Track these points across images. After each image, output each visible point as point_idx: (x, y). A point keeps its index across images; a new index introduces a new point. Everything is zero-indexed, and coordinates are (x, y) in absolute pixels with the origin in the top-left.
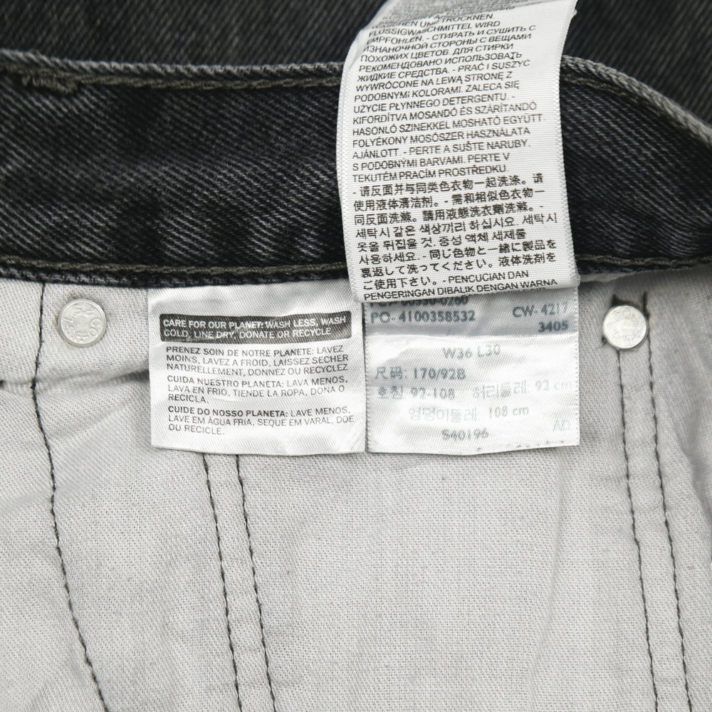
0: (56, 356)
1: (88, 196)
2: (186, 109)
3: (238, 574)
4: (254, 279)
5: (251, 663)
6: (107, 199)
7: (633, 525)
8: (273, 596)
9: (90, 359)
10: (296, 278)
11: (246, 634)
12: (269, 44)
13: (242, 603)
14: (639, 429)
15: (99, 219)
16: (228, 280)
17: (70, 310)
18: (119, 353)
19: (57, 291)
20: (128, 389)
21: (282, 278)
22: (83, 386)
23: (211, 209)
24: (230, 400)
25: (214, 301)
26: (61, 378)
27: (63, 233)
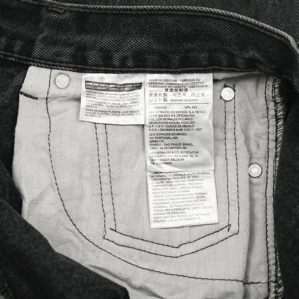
0: (54, 91)
1: (66, 44)
2: (96, 19)
3: (103, 161)
4: (114, 72)
5: (106, 188)
6: (72, 45)
7: (226, 154)
8: (114, 168)
9: (63, 92)
10: (126, 72)
11: (105, 179)
12: (128, 3)
13: (105, 170)
14: (230, 125)
15: (69, 51)
16: (106, 72)
17: (59, 77)
18: (72, 91)
19: (55, 72)
20: (75, 103)
21: (122, 72)
22: (61, 101)
23: (101, 50)
24: (104, 108)
25: (102, 78)
26: (55, 98)
27: (58, 54)
